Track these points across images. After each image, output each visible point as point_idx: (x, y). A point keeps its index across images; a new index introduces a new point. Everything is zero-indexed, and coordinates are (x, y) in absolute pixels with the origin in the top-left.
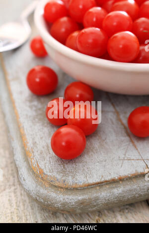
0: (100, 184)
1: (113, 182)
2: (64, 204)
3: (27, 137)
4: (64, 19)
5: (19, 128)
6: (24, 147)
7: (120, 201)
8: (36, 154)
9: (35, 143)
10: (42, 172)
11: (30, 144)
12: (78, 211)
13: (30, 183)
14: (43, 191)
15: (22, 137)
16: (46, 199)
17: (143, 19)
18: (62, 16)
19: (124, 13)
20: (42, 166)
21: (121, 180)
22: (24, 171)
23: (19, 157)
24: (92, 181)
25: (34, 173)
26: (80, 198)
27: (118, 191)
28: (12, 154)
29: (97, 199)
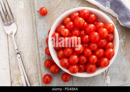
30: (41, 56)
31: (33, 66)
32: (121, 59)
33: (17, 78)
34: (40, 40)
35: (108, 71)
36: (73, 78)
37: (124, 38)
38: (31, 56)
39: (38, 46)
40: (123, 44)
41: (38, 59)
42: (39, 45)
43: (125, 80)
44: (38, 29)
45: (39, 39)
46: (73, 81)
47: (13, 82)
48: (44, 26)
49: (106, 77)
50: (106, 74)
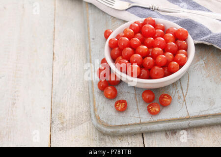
0: (121, 126)
1: (126, 125)
2: (106, 132)
4: (117, 49)
5: (94, 97)
6: (94, 106)
7: (128, 133)
8: (99, 110)
9: (98, 105)
10: (99, 118)
11: (97, 106)
12: (112, 135)
13: (95, 121)
14: (99, 126)
15: (94, 101)
16: (100, 129)
18: (116, 47)
19: (139, 55)
20: (100, 116)
21: (129, 125)
23: (92, 110)
24: (117, 124)
26: (112, 130)
27: (127, 129)
28: (90, 108)
29: (119, 131)
31: (84, 103)
32: (204, 80)
33: (60, 118)
37: (204, 59)
38: (81, 93)
40: (204, 65)
43: (212, 103)
44: (92, 54)
46: (137, 106)
47: (54, 122)
48: (100, 51)
49: (185, 100)
50: (184, 97)
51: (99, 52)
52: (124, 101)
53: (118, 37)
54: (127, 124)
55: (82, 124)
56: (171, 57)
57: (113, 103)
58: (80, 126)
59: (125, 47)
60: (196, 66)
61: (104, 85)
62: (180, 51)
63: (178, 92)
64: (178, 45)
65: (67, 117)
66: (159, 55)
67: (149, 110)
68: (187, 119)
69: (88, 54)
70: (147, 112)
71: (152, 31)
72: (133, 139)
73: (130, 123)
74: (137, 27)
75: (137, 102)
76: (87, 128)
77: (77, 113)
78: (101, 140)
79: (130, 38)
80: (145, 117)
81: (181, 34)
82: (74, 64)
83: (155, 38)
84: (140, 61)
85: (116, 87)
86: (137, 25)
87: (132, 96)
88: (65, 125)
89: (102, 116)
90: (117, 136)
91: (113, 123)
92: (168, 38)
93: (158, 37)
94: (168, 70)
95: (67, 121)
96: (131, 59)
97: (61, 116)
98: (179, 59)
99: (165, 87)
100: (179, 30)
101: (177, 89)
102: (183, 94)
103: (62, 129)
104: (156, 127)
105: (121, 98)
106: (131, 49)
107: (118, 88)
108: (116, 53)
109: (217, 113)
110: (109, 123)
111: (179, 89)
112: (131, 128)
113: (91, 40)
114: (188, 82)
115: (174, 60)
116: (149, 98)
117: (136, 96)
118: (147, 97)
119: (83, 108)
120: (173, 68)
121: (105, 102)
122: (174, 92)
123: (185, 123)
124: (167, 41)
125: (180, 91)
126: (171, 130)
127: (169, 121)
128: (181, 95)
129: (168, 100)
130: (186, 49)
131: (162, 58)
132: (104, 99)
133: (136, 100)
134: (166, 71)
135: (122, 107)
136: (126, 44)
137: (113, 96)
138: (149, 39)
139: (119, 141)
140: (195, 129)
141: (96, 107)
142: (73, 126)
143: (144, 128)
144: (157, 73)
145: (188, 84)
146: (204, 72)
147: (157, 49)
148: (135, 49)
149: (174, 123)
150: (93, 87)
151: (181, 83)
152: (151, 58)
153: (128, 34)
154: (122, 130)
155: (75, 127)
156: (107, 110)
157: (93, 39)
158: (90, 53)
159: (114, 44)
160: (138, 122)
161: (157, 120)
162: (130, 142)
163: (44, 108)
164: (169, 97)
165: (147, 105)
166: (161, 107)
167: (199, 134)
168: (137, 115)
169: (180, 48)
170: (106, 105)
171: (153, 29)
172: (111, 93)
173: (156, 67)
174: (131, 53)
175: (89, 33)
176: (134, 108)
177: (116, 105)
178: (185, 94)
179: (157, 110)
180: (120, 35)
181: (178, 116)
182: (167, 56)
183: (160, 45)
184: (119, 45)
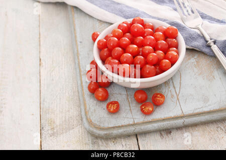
0: (114, 128)
1: (119, 127)
2: (99, 135)
3: (87, 105)
4: (106, 49)
5: (84, 100)
6: (85, 109)
7: (122, 135)
8: (90, 113)
9: (90, 108)
10: (91, 121)
11: (88, 108)
12: (105, 137)
13: (86, 125)
14: (91, 129)
15: (85, 104)
16: (92, 132)
17: (138, 57)
19: (130, 55)
20: (91, 119)
21: (122, 126)
22: (84, 119)
23: (83, 113)
24: (110, 126)
25: (88, 121)
26: (105, 132)
27: (121, 131)
28: (81, 112)
29: (112, 133)
30: (84, 84)
31: (74, 107)
32: (196, 78)
33: (50, 123)
34: (83, 68)
35: (179, 93)
36: (130, 104)
37: (196, 57)
38: (71, 97)
39: (80, 74)
40: (195, 63)
41: (80, 90)
42: (82, 73)
43: (206, 100)
44: (80, 58)
45: (81, 67)
46: (130, 107)
47: (44, 128)
48: (88, 54)
49: (178, 99)
50: (178, 96)
51: (87, 56)
52: (116, 103)
53: (106, 37)
54: (120, 125)
55: (73, 128)
56: (162, 55)
57: (104, 105)
58: (71, 131)
59: (114, 47)
60: (187, 64)
61: (95, 87)
62: (171, 49)
63: (170, 91)
64: (168, 44)
65: (58, 122)
66: (149, 53)
67: (142, 110)
68: (182, 117)
69: (76, 57)
70: (140, 112)
71: (141, 30)
72: (127, 141)
73: (123, 124)
74: (125, 27)
75: (129, 103)
76: (79, 132)
77: (67, 118)
78: (94, 143)
79: (119, 38)
80: (139, 117)
81: (171, 32)
82: (62, 69)
83: (144, 37)
84: (130, 60)
85: (107, 89)
86: (125, 25)
87: (124, 97)
88: (55, 131)
89: (94, 119)
90: (110, 139)
91: (106, 125)
92: (158, 37)
93: (147, 35)
94: (159, 69)
95: (57, 126)
96: (122, 58)
97: (51, 121)
98: (170, 57)
99: (157, 86)
100: (168, 28)
101: (169, 88)
102: (176, 93)
103: (53, 135)
104: (150, 127)
105: (112, 99)
106: (120, 49)
107: (109, 90)
108: (105, 54)
109: (212, 109)
110: (102, 126)
111: (171, 88)
112: (125, 130)
113: (79, 43)
114: (181, 80)
115: (165, 58)
116: (141, 98)
117: (128, 97)
118: (140, 97)
119: (74, 112)
120: (165, 66)
121: (96, 104)
122: (167, 91)
123: (179, 122)
124: (157, 40)
125: (173, 90)
126: (165, 130)
127: (164, 120)
128: (174, 93)
129: (162, 99)
130: (177, 46)
131: (153, 56)
132: (95, 102)
133: (129, 101)
134: (157, 70)
135: (115, 109)
136: (115, 44)
137: (105, 98)
138: (138, 38)
139: (113, 144)
140: (190, 128)
141: (87, 111)
142: (64, 131)
143: (138, 129)
144: (149, 72)
145: (180, 83)
146: (196, 70)
147: (147, 47)
148: (125, 49)
149: (168, 122)
150: (83, 90)
151: (173, 82)
152: (142, 57)
153: (117, 34)
154: (115, 132)
155: (66, 132)
156: (98, 112)
157: (81, 42)
158: (78, 57)
159: (102, 45)
160: (131, 123)
161: (151, 120)
162: (124, 145)
163: (33, 115)
164: (162, 96)
165: (140, 106)
166: (154, 107)
167: (195, 132)
168: (130, 116)
169: (170, 46)
170: (97, 107)
171: (142, 28)
172: (103, 95)
173: (148, 66)
174: (121, 53)
175: (76, 37)
176: (126, 109)
177: (107, 107)
178: (178, 93)
179: (151, 109)
180: (109, 35)
181: (172, 115)
182: (158, 54)
183: (150, 43)
184: (108, 46)
